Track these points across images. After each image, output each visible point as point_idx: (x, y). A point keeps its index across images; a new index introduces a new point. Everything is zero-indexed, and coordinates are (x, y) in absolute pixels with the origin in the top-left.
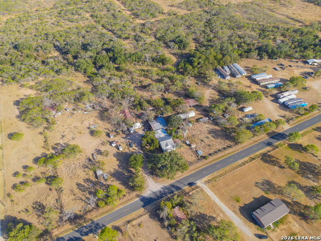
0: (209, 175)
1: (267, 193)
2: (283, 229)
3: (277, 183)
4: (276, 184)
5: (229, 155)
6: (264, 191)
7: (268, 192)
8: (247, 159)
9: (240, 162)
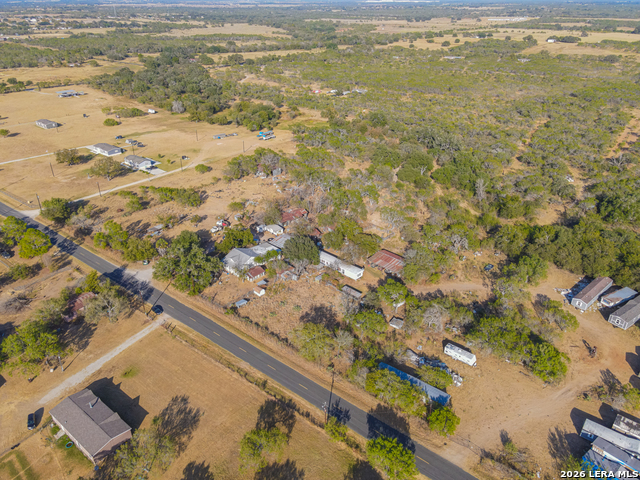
0: (186, 326)
1: (155, 421)
2: (52, 458)
3: (194, 441)
4: (190, 438)
5: (257, 347)
6: (164, 414)
7: (159, 422)
8: (259, 375)
9: (245, 365)
